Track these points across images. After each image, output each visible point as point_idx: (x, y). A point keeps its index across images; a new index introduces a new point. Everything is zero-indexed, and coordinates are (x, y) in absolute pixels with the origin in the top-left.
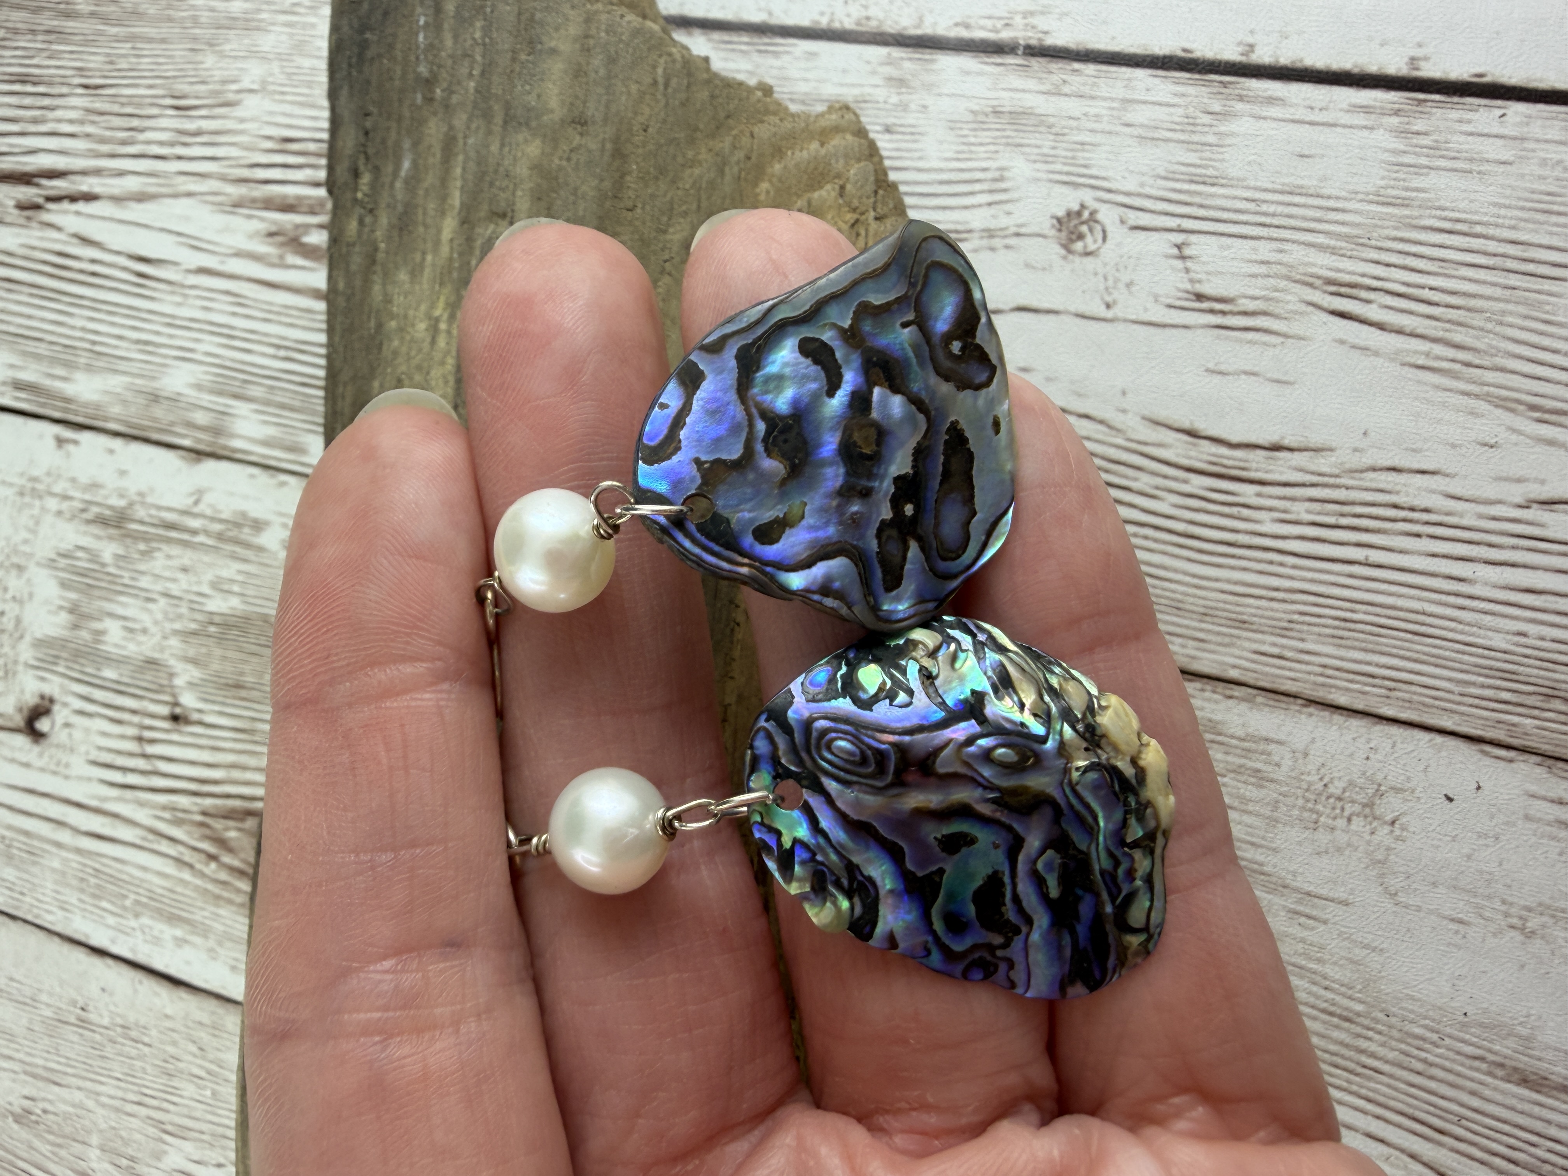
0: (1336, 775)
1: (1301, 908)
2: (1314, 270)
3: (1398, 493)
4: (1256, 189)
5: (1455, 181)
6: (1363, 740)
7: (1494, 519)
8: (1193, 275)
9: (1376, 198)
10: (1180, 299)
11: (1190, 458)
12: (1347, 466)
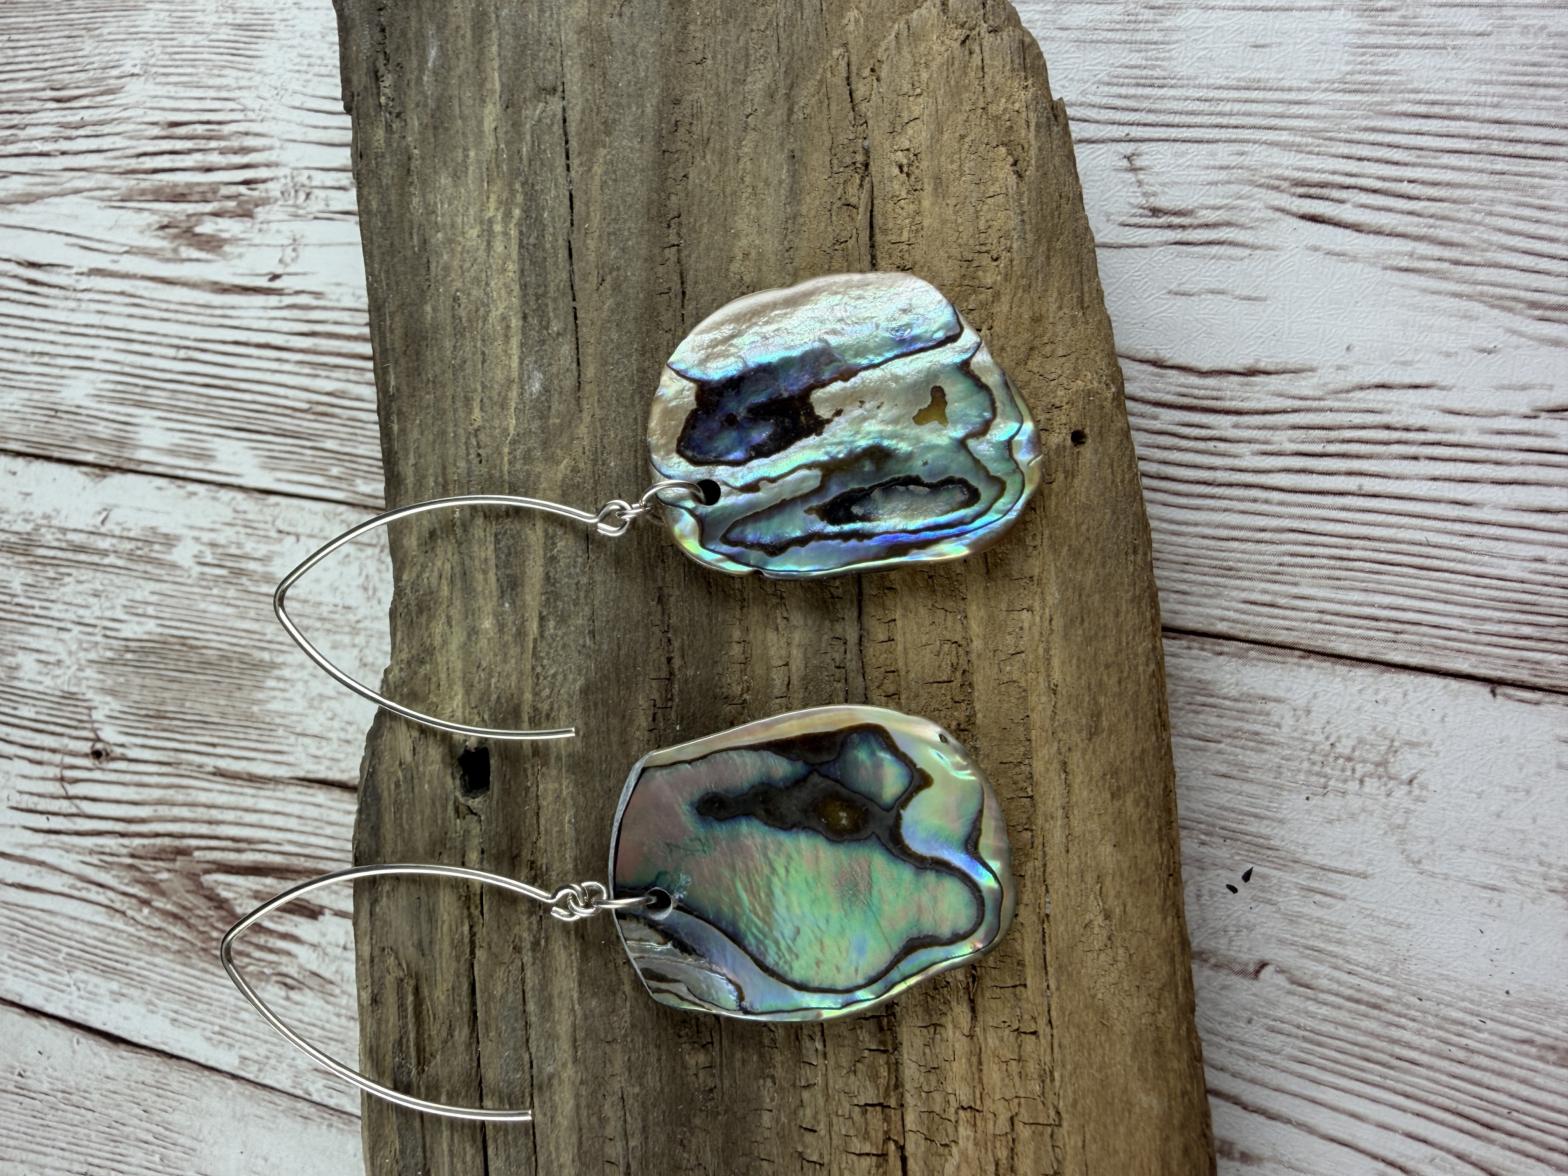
0: (1342, 732)
1: (1315, 885)
2: (1279, 171)
3: (1389, 412)
4: (1208, 87)
5: (1430, 59)
6: (1370, 691)
7: (1501, 432)
8: (1146, 188)
9: (1342, 86)
10: (1134, 215)
11: (1158, 391)
12: (1331, 387)
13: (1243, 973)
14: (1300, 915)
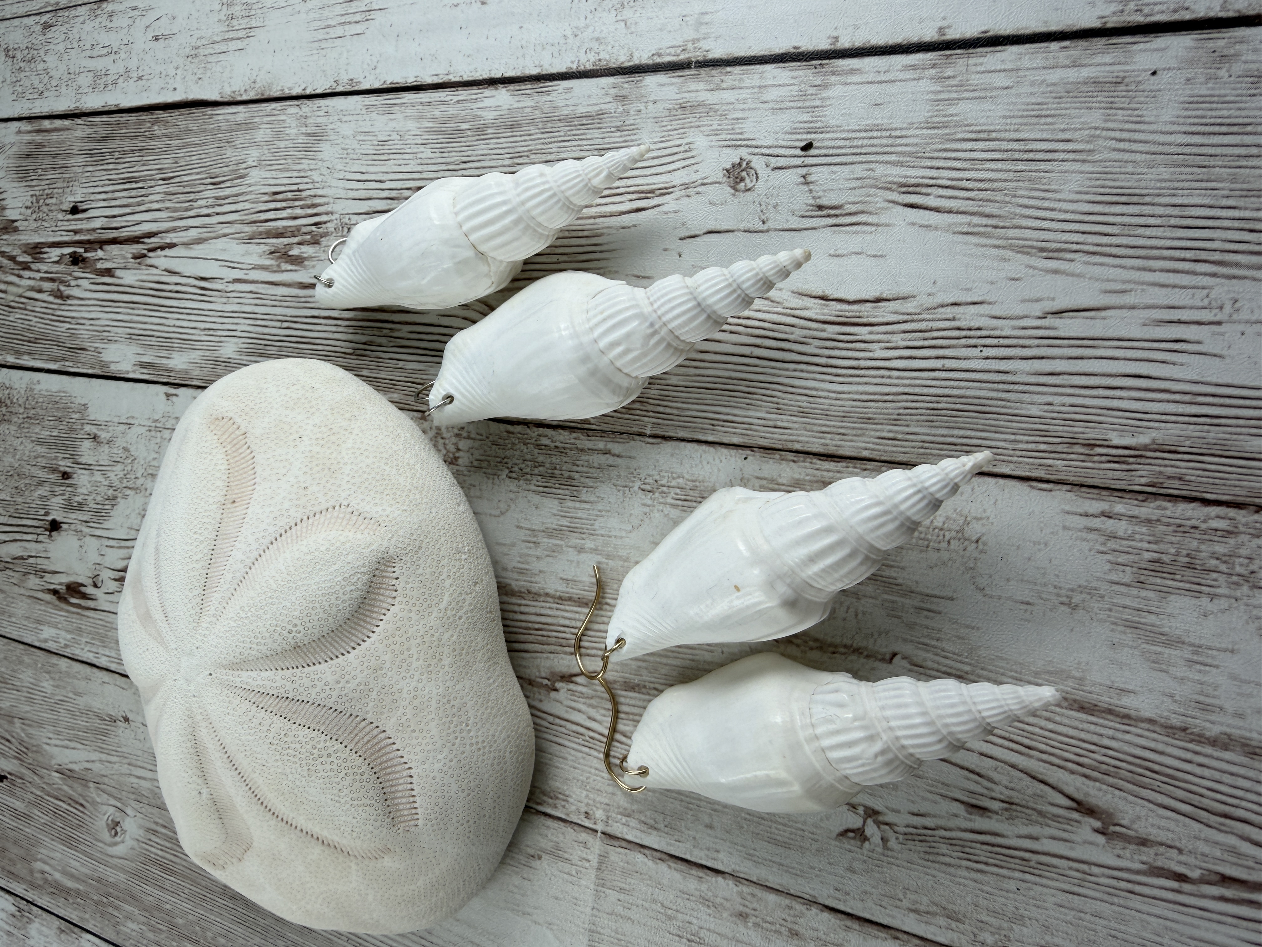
1: (922, 605)
2: (891, 179)
3: (958, 319)
4: (848, 131)
5: (977, 105)
7: (1024, 328)
8: (815, 194)
9: (926, 125)
10: (808, 211)
11: (824, 314)
12: (925, 306)
13: (883, 660)
14: (915, 624)
